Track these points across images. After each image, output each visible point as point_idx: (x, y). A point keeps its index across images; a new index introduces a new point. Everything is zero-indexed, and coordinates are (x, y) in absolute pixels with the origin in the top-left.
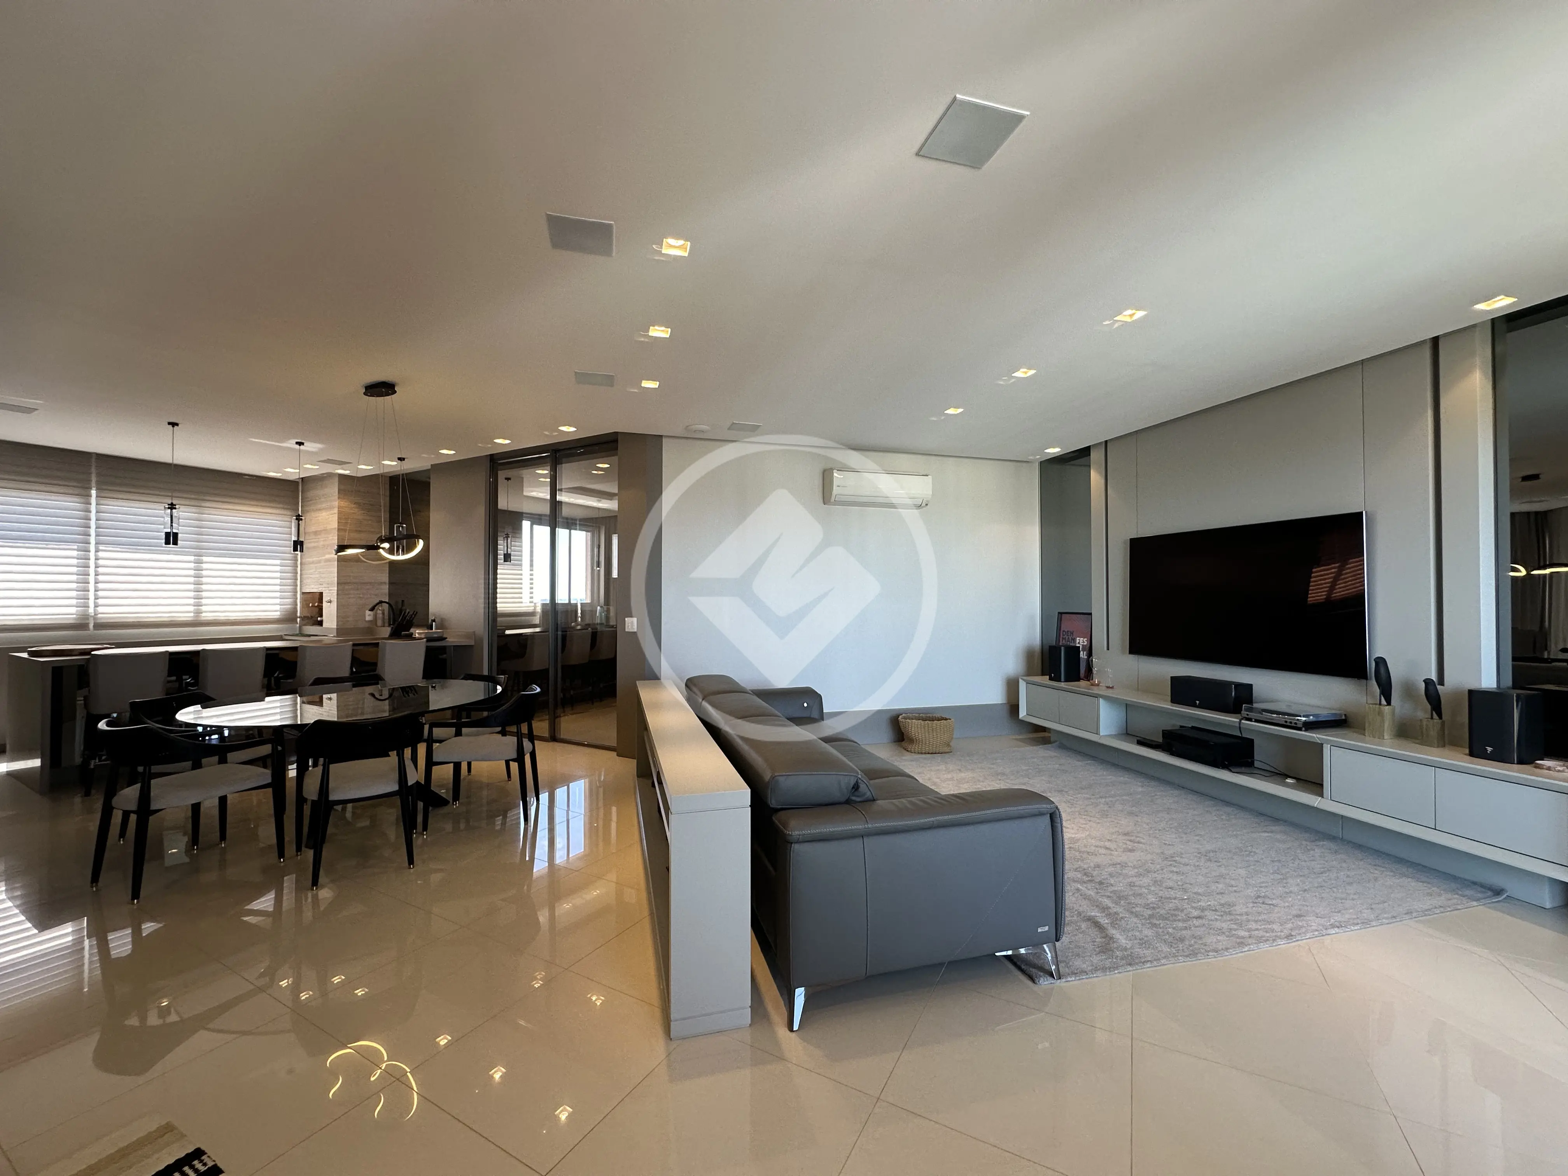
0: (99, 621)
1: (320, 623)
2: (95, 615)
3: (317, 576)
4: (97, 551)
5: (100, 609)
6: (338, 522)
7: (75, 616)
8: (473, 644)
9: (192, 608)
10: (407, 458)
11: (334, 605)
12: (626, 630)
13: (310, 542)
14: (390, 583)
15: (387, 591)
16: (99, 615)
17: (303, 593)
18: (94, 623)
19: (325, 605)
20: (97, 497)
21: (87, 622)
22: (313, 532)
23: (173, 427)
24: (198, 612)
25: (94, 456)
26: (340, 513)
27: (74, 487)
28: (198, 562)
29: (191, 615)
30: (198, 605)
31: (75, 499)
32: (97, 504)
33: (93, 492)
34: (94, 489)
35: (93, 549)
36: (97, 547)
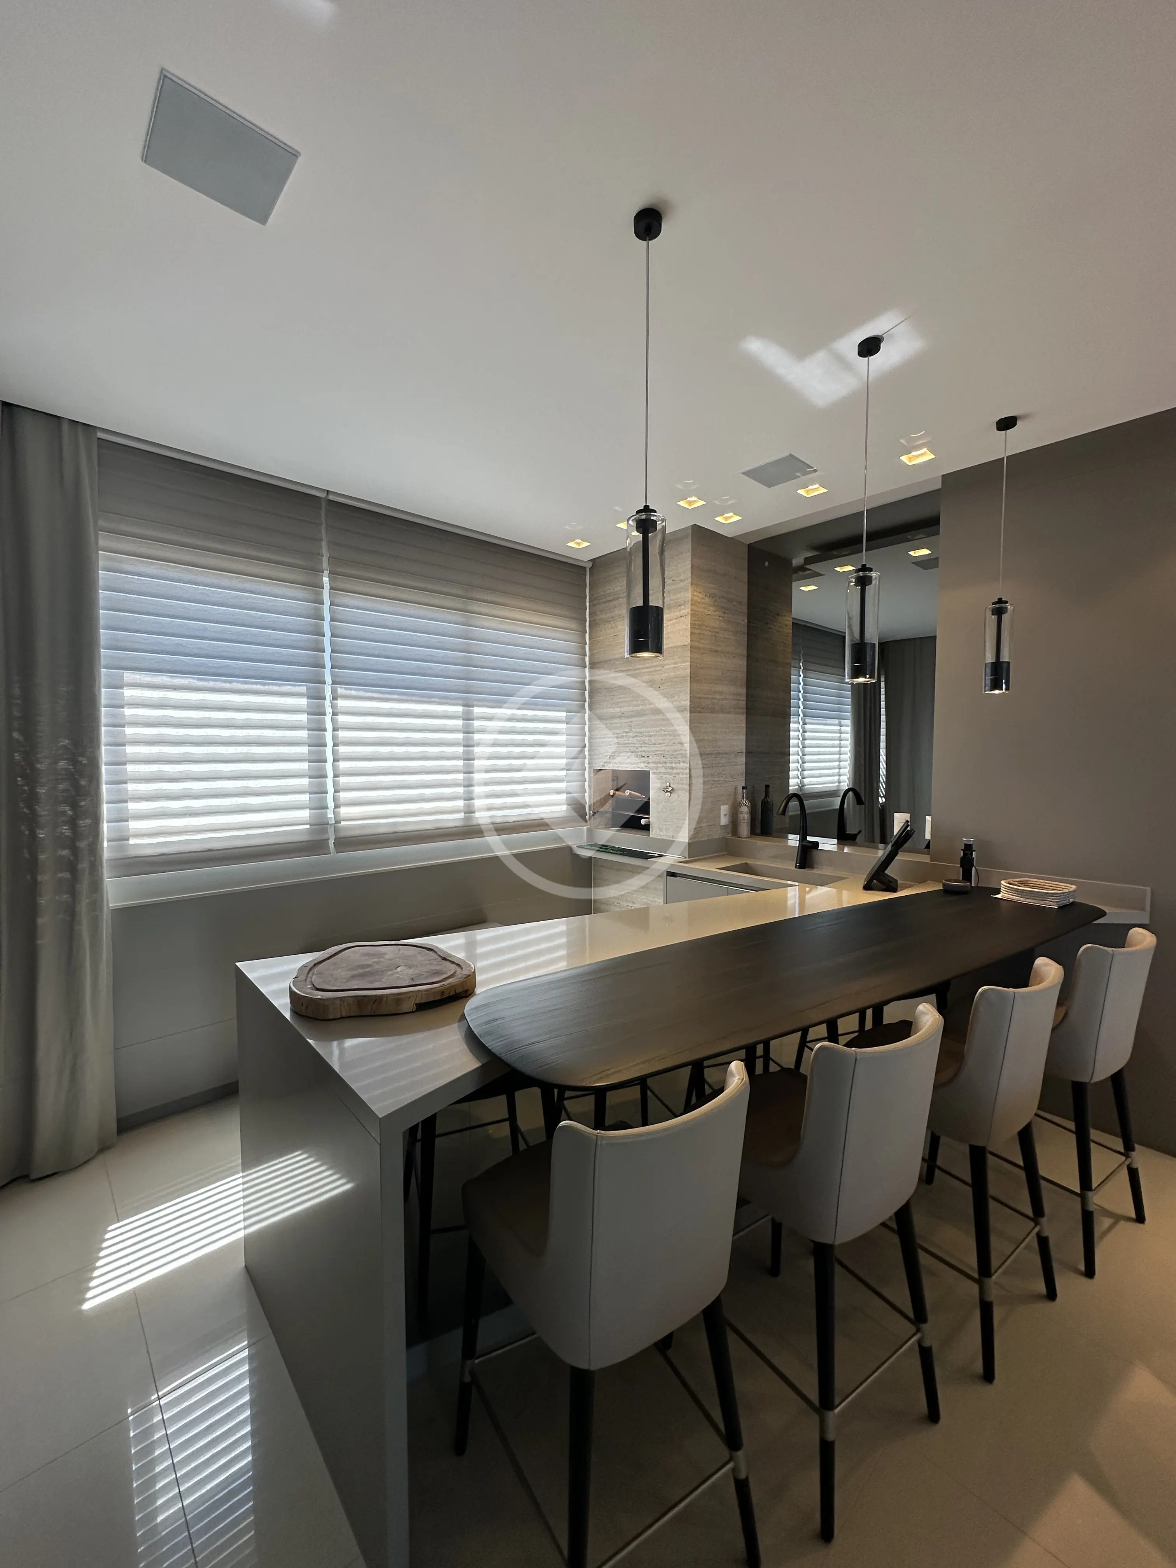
0: (342, 834)
2: (337, 822)
4: (334, 698)
5: (344, 811)
6: (692, 633)
7: (308, 826)
9: (460, 804)
11: (682, 798)
14: (748, 753)
15: (742, 768)
16: (343, 823)
18: (335, 838)
20: (331, 588)
21: (326, 837)
24: (469, 811)
25: (324, 504)
26: (693, 615)
27: (301, 567)
28: (468, 717)
29: (462, 815)
30: (469, 798)
31: (300, 592)
32: (332, 604)
33: (326, 580)
34: (326, 573)
35: (328, 694)
36: (334, 691)
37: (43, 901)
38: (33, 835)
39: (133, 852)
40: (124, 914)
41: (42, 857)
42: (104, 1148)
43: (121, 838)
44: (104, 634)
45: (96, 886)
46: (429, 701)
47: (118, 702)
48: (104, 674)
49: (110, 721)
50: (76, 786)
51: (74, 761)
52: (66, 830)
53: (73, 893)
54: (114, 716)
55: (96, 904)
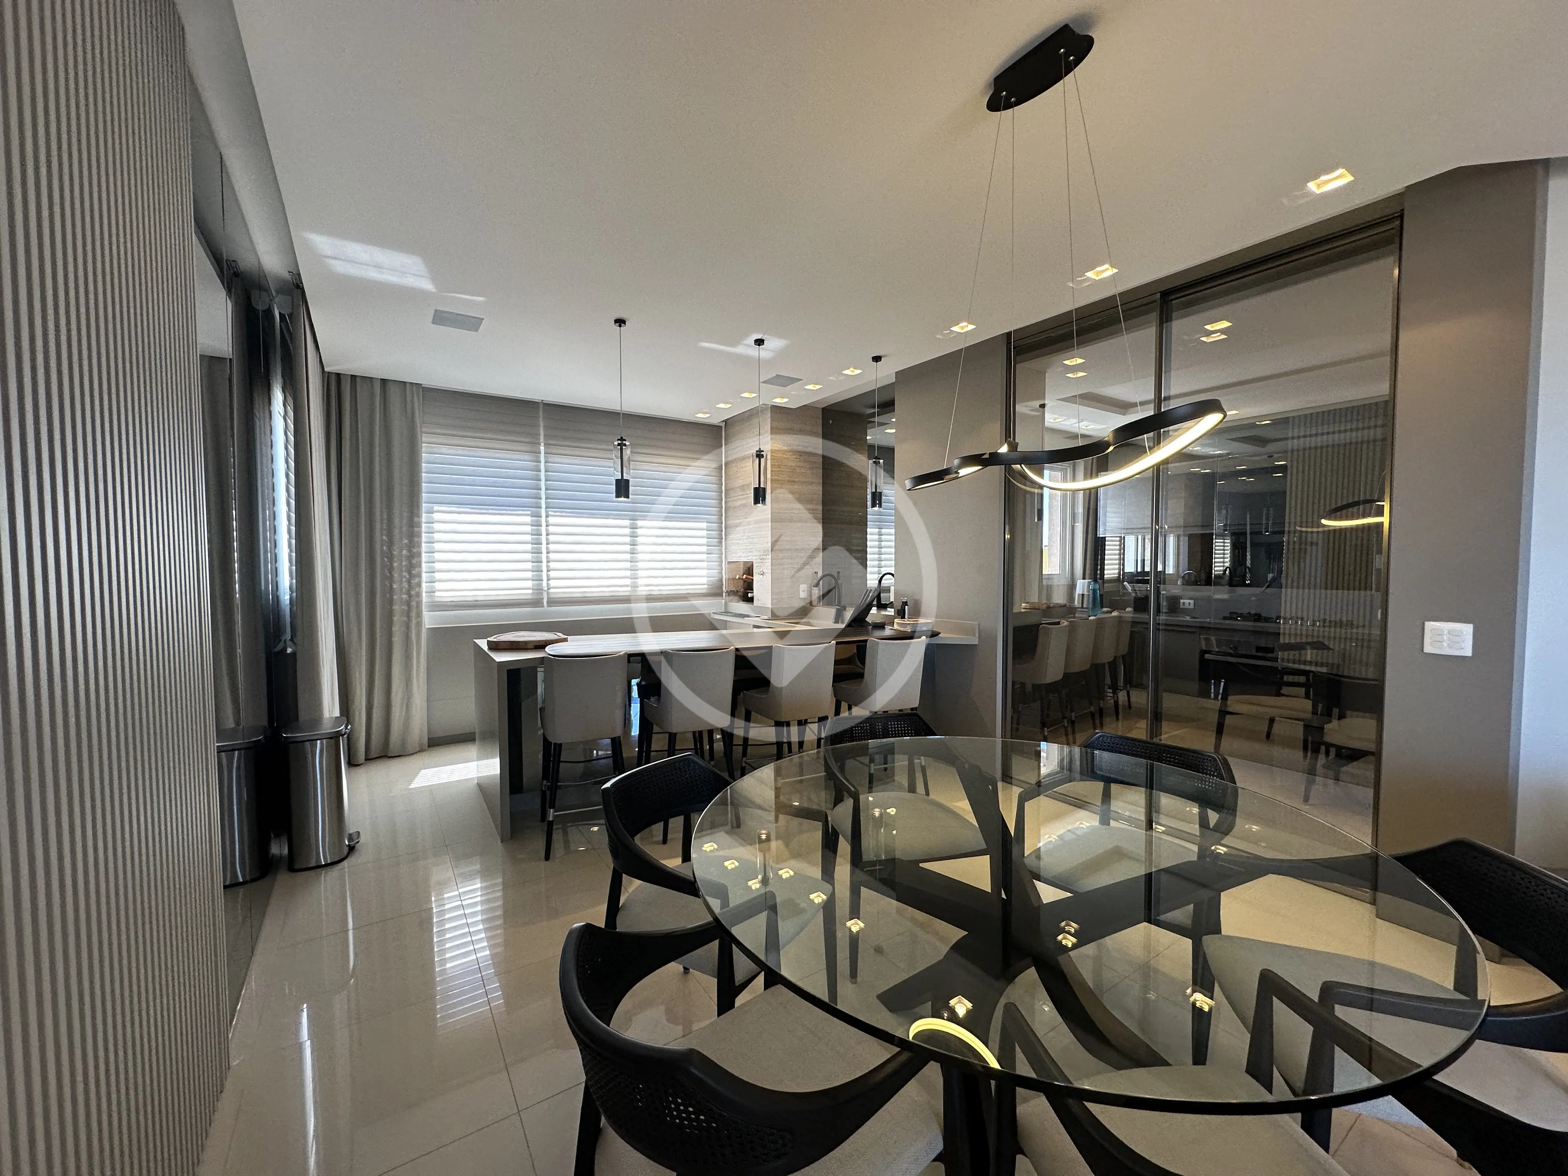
0: (552, 596)
1: (751, 600)
2: (549, 589)
3: (746, 541)
4: (547, 516)
5: (553, 583)
7: (532, 591)
8: (975, 641)
9: (628, 582)
10: (885, 356)
11: (768, 577)
12: (1428, 649)
13: (737, 500)
16: (552, 590)
17: (730, 563)
18: (548, 598)
19: (756, 578)
20: (545, 453)
21: (541, 597)
22: (739, 487)
23: (620, 326)
24: (635, 586)
25: (541, 406)
27: (528, 443)
28: (634, 527)
29: (629, 589)
30: (634, 578)
31: (527, 457)
32: (546, 462)
33: (542, 448)
34: (542, 444)
35: (543, 514)
36: (547, 512)
37: (395, 619)
38: (391, 586)
39: (437, 599)
40: (434, 631)
41: (395, 597)
42: (421, 751)
43: (432, 592)
44: (424, 496)
45: (419, 615)
46: (607, 517)
47: (431, 520)
48: (424, 506)
49: (427, 540)
50: (410, 563)
51: (410, 551)
52: (405, 596)
53: (409, 617)
54: (429, 528)
55: (419, 624)
